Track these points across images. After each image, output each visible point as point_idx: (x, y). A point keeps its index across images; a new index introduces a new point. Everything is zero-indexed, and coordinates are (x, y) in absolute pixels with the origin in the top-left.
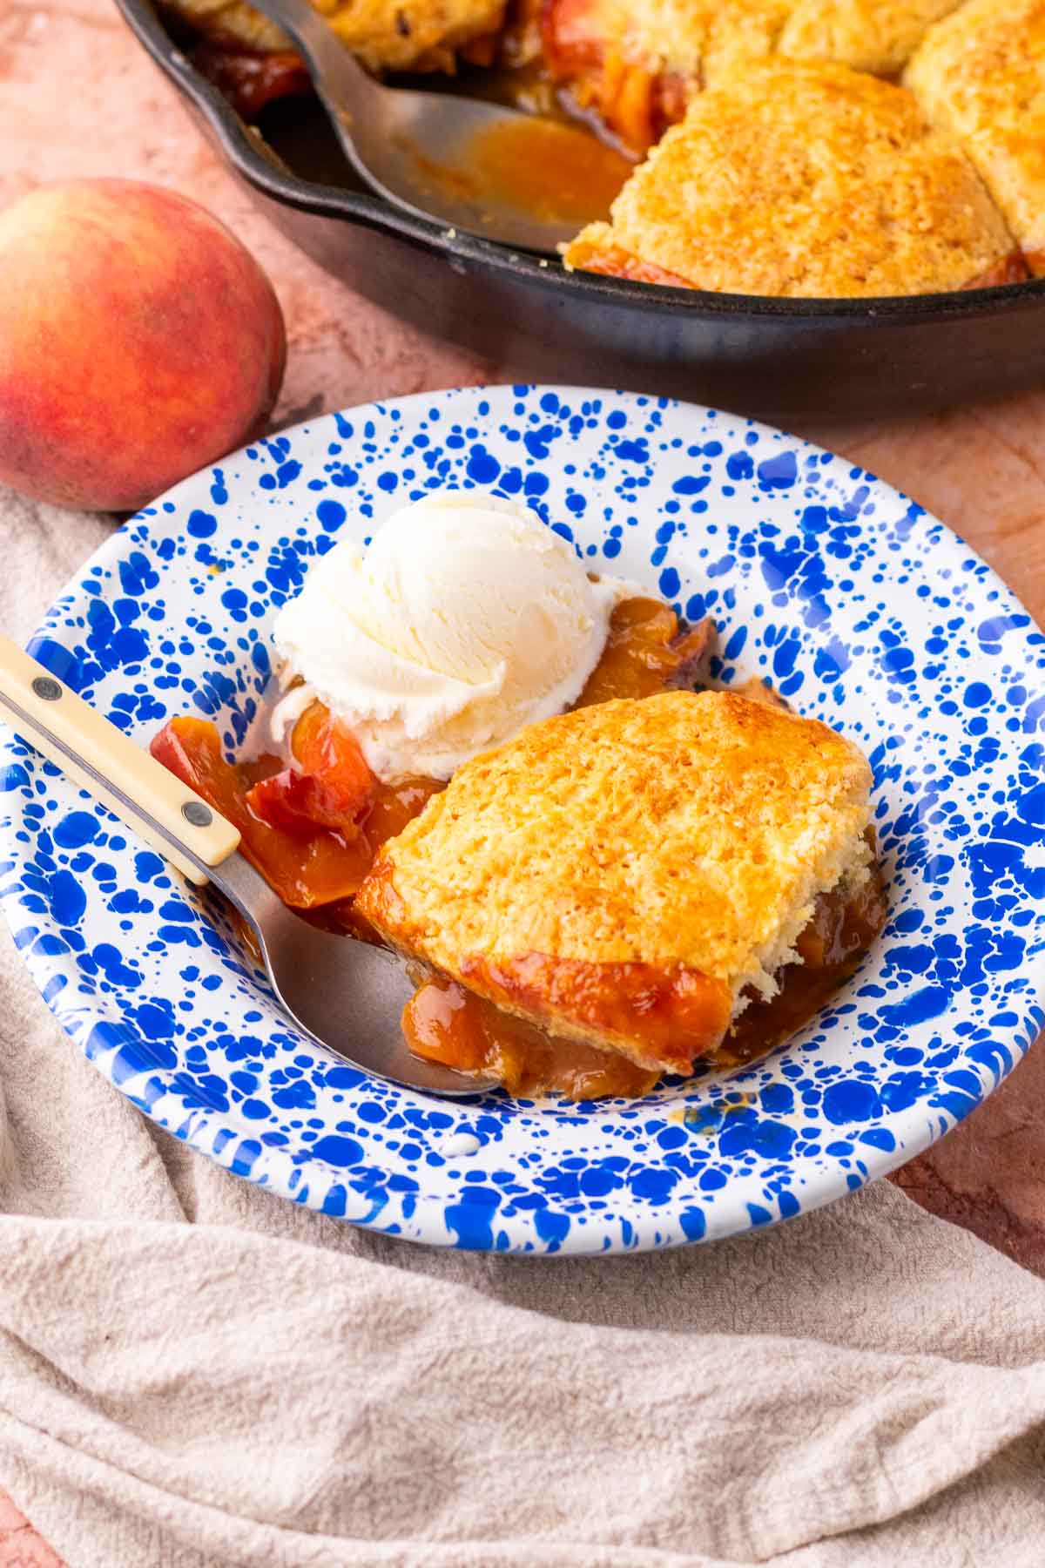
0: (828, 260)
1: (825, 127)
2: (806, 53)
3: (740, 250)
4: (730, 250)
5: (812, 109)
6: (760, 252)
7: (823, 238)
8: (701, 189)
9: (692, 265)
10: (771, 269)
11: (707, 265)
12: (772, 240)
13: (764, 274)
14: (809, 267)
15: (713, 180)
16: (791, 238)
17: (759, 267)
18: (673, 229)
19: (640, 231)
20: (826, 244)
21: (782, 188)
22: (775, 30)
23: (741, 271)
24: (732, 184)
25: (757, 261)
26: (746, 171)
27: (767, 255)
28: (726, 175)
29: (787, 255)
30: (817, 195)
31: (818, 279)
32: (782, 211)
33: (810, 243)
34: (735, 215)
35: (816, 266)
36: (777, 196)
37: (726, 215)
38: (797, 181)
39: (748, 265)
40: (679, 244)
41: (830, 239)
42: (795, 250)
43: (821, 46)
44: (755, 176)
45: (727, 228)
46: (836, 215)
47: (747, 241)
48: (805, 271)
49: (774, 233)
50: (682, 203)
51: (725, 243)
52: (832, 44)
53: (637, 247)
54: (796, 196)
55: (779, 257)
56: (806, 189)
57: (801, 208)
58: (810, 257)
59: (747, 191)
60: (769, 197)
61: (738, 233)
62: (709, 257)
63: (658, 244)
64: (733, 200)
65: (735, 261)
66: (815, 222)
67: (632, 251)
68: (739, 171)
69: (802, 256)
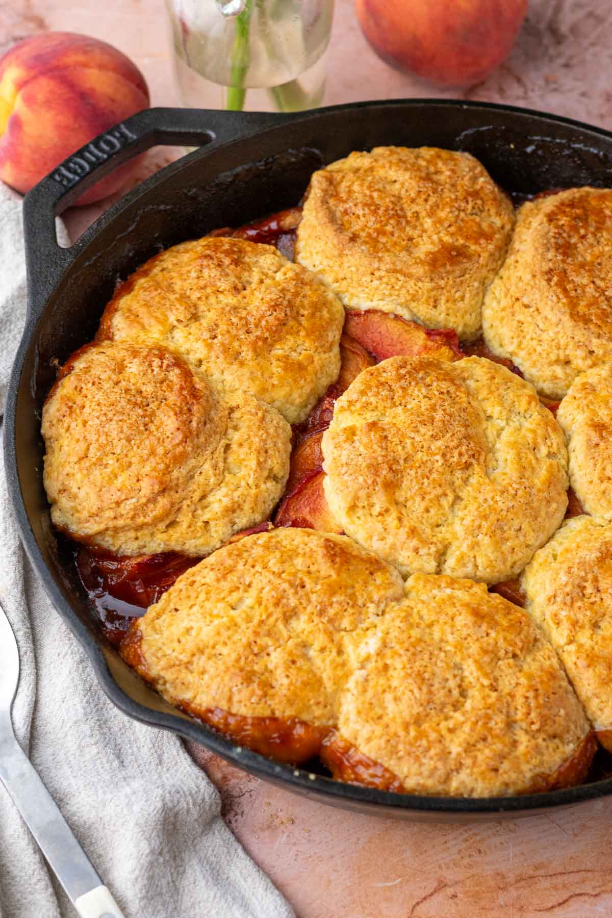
0: (475, 757)
1: (474, 648)
2: (460, 573)
3: (421, 750)
4: (414, 749)
5: (465, 632)
6: (432, 752)
7: (472, 742)
8: (396, 699)
9: (390, 759)
10: (440, 765)
11: (400, 758)
12: (440, 741)
13: (436, 768)
14: (463, 761)
15: (404, 694)
16: (452, 740)
17: (432, 763)
18: (378, 730)
19: (358, 727)
20: (474, 745)
21: (447, 700)
22: (441, 556)
23: (421, 765)
24: (416, 698)
25: (431, 758)
26: (425, 689)
27: (436, 755)
28: (411, 691)
29: (450, 753)
30: (468, 705)
31: (468, 771)
32: (447, 718)
33: (464, 745)
34: (418, 721)
35: (468, 762)
36: (444, 705)
37: (412, 721)
38: (456, 693)
39: (424, 761)
40: (382, 742)
41: (477, 741)
42: (455, 749)
43: (469, 569)
44: (430, 692)
45: (413, 733)
46: (480, 723)
47: (424, 742)
48: (461, 764)
49: (442, 736)
50: (385, 708)
51: (411, 744)
52: (476, 566)
53: (356, 739)
54: (456, 707)
55: (444, 755)
56: (461, 699)
57: (458, 716)
58: (464, 755)
59: (425, 704)
60: (438, 708)
61: (421, 735)
62: (401, 754)
63: (369, 740)
64: (417, 710)
65: (417, 759)
66: (467, 728)
67: (353, 741)
68: (420, 689)
69: (459, 754)
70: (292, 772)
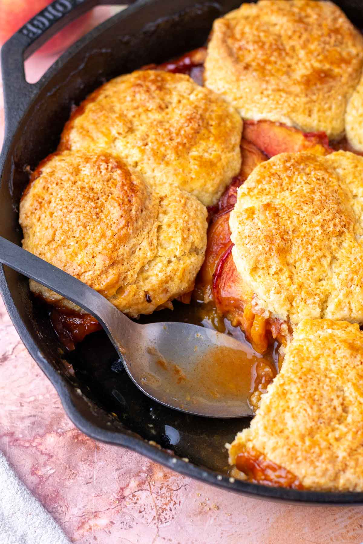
0: (357, 460)
1: (352, 374)
2: (339, 315)
3: (315, 455)
4: (309, 455)
5: (344, 362)
6: (323, 457)
7: (354, 447)
8: (294, 417)
9: (291, 463)
10: (330, 467)
11: (298, 463)
12: (329, 448)
13: (327, 470)
14: (348, 463)
15: (299, 412)
16: (338, 447)
17: (324, 465)
18: (281, 441)
19: (265, 439)
20: (356, 450)
21: (333, 416)
22: (323, 304)
23: (315, 467)
24: (309, 415)
25: (323, 462)
26: (315, 407)
27: (327, 459)
28: (305, 410)
29: (337, 457)
30: (349, 419)
31: (352, 470)
32: (333, 430)
33: (348, 450)
34: (311, 433)
35: (352, 463)
36: (330, 420)
37: (307, 433)
38: (339, 409)
39: (317, 464)
40: (285, 451)
41: (358, 447)
42: (341, 454)
43: (345, 312)
44: (320, 410)
45: (308, 443)
46: (360, 433)
47: (317, 450)
48: (346, 465)
49: (330, 444)
50: (285, 424)
51: (306, 451)
52: (351, 310)
53: (264, 448)
54: (340, 420)
55: (333, 459)
56: (344, 414)
57: (342, 428)
58: (348, 458)
59: (316, 419)
60: (327, 422)
61: (314, 444)
62: (299, 459)
63: (274, 449)
64: (310, 424)
65: (312, 462)
66: (349, 437)
67: (262, 451)
68: (312, 408)
69: (344, 458)
70: (216, 477)
